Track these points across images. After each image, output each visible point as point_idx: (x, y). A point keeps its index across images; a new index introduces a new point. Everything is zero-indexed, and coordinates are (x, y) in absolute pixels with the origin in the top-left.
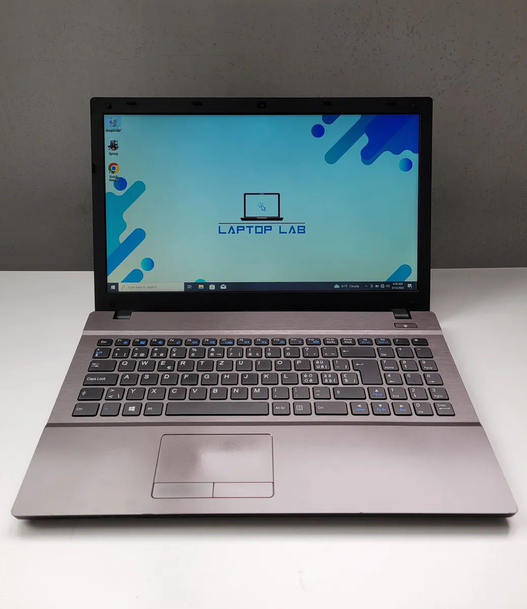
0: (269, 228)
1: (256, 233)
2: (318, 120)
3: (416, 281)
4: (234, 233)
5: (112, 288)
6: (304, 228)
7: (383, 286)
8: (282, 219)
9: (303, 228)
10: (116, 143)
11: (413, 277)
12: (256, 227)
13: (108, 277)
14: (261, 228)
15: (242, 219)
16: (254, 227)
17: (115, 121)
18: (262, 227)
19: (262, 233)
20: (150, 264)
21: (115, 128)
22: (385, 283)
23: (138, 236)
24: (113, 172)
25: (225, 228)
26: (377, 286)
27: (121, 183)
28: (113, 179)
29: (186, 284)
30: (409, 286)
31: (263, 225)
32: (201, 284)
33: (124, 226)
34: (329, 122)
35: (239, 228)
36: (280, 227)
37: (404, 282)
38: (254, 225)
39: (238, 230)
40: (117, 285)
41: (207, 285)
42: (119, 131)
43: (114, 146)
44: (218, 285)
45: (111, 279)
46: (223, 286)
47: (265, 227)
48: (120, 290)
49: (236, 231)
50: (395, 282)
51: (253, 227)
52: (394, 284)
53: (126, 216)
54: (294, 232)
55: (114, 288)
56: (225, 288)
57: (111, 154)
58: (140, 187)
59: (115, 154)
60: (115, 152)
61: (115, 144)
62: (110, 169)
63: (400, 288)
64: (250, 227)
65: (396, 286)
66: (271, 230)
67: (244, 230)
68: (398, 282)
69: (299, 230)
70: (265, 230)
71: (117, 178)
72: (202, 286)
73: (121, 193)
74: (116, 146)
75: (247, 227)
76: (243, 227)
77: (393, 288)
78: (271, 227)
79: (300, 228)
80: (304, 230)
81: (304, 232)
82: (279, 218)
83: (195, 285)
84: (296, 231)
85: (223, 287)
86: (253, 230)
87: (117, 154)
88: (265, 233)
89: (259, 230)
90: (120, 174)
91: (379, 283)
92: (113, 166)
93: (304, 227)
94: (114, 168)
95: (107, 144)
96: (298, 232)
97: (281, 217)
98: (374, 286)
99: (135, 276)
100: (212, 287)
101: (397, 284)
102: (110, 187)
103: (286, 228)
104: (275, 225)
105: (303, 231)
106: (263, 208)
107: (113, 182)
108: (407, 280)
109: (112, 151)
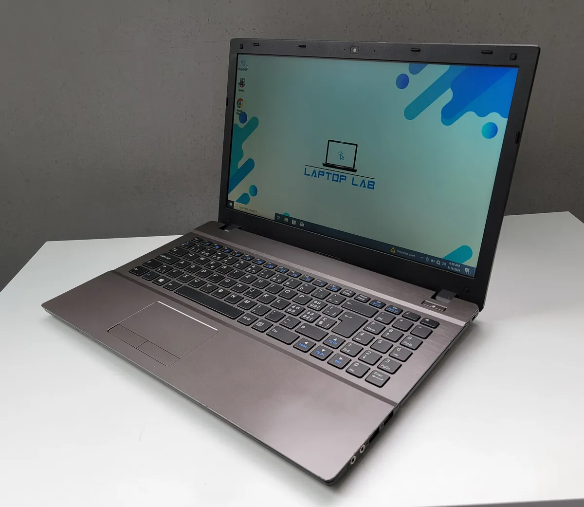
0: (344, 178)
1: (333, 180)
2: (403, 68)
3: (476, 267)
4: (315, 176)
6: (374, 184)
7: (438, 262)
8: (355, 171)
9: (372, 184)
10: (244, 81)
11: (473, 262)
12: (334, 174)
13: (229, 195)
15: (324, 165)
18: (338, 175)
19: (337, 181)
20: (254, 190)
21: (244, 67)
22: (442, 260)
23: (250, 165)
24: (239, 107)
25: (310, 171)
26: (432, 261)
27: (243, 117)
28: (239, 112)
29: (276, 214)
30: (467, 270)
31: (340, 174)
32: (287, 217)
33: (242, 154)
34: (414, 72)
36: (353, 178)
37: (461, 265)
38: (333, 172)
39: (319, 174)
40: (233, 202)
41: (290, 219)
42: (246, 70)
44: (298, 221)
45: (230, 197)
47: (341, 176)
48: (235, 208)
49: (317, 176)
50: (452, 262)
51: (331, 174)
52: (450, 264)
53: (245, 146)
54: (364, 186)
55: (231, 205)
56: (303, 225)
57: (240, 90)
58: (255, 122)
62: (237, 104)
63: (456, 270)
64: (329, 174)
65: (452, 266)
66: (345, 179)
67: (323, 175)
68: (455, 263)
69: (369, 184)
70: (341, 179)
71: (241, 111)
72: (287, 220)
73: (242, 125)
74: (243, 83)
75: (326, 173)
76: (324, 172)
77: (449, 268)
78: (345, 177)
79: (370, 183)
80: (373, 185)
81: (373, 188)
82: (353, 170)
83: (283, 217)
84: (367, 185)
85: (301, 224)
86: (331, 176)
87: (243, 91)
88: (340, 182)
89: (336, 178)
90: (243, 109)
91: (436, 259)
92: (240, 101)
93: (374, 182)
94: (240, 103)
95: (238, 81)
96: (368, 187)
97: (355, 169)
98: (430, 260)
99: (245, 198)
100: (294, 222)
101: (453, 264)
102: (236, 119)
103: (358, 181)
104: (349, 176)
105: (372, 187)
106: (342, 157)
107: (239, 115)
108: (465, 263)
109: (241, 88)
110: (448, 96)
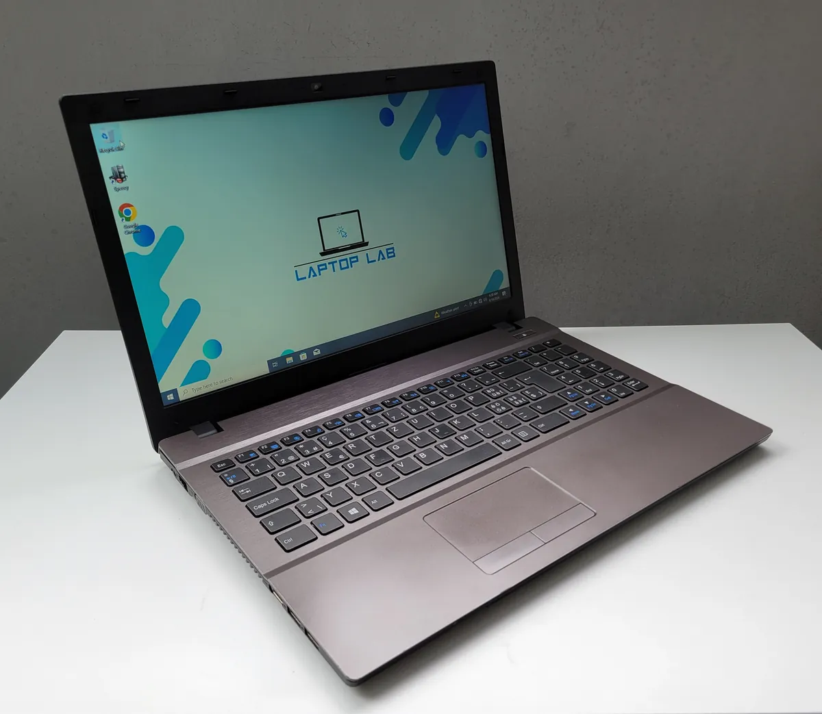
0: (355, 259)
1: (342, 269)
2: (383, 101)
3: (509, 286)
4: (315, 275)
5: (169, 399)
6: (394, 250)
7: (480, 301)
8: (367, 244)
9: (392, 250)
10: (122, 170)
11: (505, 284)
12: (340, 261)
13: (160, 384)
14: (345, 262)
15: (322, 254)
16: (338, 262)
17: (111, 133)
18: (346, 259)
19: (348, 267)
20: (215, 348)
21: (114, 145)
22: (482, 297)
23: (190, 310)
24: (128, 219)
25: (304, 272)
26: (475, 303)
27: (144, 234)
28: (130, 230)
29: (270, 362)
30: (504, 293)
31: (348, 257)
32: (289, 356)
33: (164, 300)
34: (397, 103)
35: (321, 268)
36: (367, 254)
37: (498, 291)
38: (337, 259)
39: (319, 270)
40: (175, 392)
41: (296, 355)
42: (120, 149)
43: (119, 176)
44: (309, 351)
45: (164, 385)
46: (316, 351)
47: (350, 258)
48: (182, 397)
49: (317, 273)
50: (491, 293)
51: (336, 262)
52: (490, 296)
53: (165, 284)
54: (384, 258)
55: (172, 398)
56: (319, 352)
57: (117, 190)
58: (175, 236)
59: (123, 189)
60: (123, 184)
61: (120, 173)
62: (121, 215)
63: (496, 299)
64: (333, 263)
65: (494, 297)
66: (357, 261)
67: (326, 268)
68: (494, 292)
69: (388, 253)
70: (351, 262)
71: (135, 226)
72: (291, 359)
73: (146, 251)
74: (123, 175)
75: (329, 263)
76: (325, 265)
77: (490, 300)
78: (357, 257)
79: (389, 251)
80: (393, 252)
81: (394, 256)
82: (364, 244)
83: (282, 359)
84: (386, 256)
85: (317, 353)
86: (337, 265)
87: (127, 188)
88: (352, 267)
89: (344, 264)
90: (139, 220)
91: (476, 299)
92: (125, 207)
93: (393, 248)
94: (128, 212)
95: (107, 173)
96: (389, 257)
97: (365, 241)
98: (473, 303)
99: (199, 371)
100: (303, 357)
101: (492, 295)
102: (129, 244)
103: (374, 255)
104: (360, 253)
105: (392, 254)
106: (343, 234)
107: (132, 234)
108: (500, 288)
109: (118, 185)
110: (436, 125)
